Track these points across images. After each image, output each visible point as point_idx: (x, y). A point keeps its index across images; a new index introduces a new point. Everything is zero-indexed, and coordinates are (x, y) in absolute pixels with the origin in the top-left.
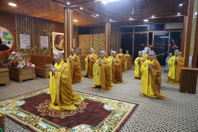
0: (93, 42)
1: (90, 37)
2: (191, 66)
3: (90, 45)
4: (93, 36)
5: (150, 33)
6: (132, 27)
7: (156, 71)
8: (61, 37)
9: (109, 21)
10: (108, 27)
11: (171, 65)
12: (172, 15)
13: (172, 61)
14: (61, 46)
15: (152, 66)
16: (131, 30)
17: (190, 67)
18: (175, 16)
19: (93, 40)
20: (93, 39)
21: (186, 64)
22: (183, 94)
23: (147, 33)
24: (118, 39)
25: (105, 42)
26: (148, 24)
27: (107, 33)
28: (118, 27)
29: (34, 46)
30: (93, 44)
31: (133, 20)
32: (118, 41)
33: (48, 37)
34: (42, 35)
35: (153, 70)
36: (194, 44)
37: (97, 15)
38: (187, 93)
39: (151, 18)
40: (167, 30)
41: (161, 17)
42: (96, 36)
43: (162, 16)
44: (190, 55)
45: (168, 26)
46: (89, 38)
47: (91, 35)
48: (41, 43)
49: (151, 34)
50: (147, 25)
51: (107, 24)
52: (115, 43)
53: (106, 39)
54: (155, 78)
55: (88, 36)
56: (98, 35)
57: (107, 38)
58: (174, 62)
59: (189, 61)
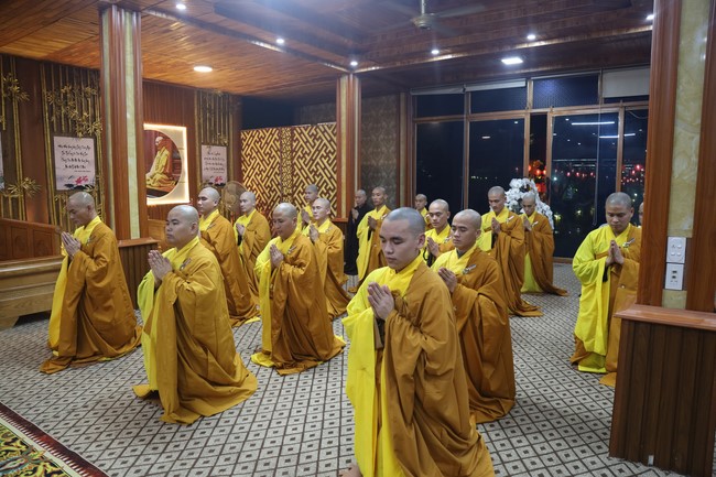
0: (292, 159)
1: (280, 138)
3: (281, 173)
4: (292, 133)
5: (534, 117)
6: (461, 91)
8: (159, 139)
9: (351, 69)
10: (348, 95)
11: (586, 277)
12: (621, 27)
13: (596, 257)
14: (158, 177)
16: (455, 103)
17: (674, 307)
18: (632, 31)
19: (292, 151)
20: (292, 145)
23: (525, 115)
24: (402, 147)
25: (338, 158)
26: (527, 77)
27: (344, 118)
29: (24, 180)
30: (292, 166)
31: (449, 57)
33: (92, 140)
34: (60, 134)
37: (280, 41)
38: (655, 464)
39: (525, 46)
40: (609, 101)
41: (569, 39)
42: (303, 133)
43: (574, 32)
45: (614, 85)
46: (278, 144)
47: (286, 131)
48: (59, 164)
49: (539, 122)
50: (523, 84)
51: (344, 81)
53: (339, 144)
55: (276, 136)
56: (313, 131)
57: (344, 142)
58: (603, 261)
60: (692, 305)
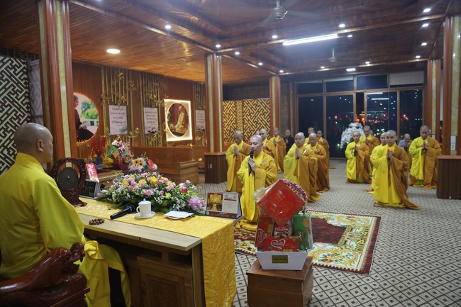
0: (243, 116)
1: (236, 106)
2: (456, 152)
3: (236, 123)
4: (243, 103)
5: (357, 94)
6: (321, 82)
7: (400, 161)
8: (180, 107)
9: (278, 73)
10: (275, 85)
11: (415, 154)
12: (404, 60)
13: (417, 147)
14: (181, 126)
15: (394, 155)
16: (318, 88)
17: (453, 154)
18: (409, 61)
19: (243, 112)
20: (243, 109)
21: (446, 150)
22: (446, 201)
23: (353, 93)
24: (291, 109)
25: (270, 116)
26: (354, 76)
27: (274, 96)
28: (291, 84)
29: (135, 129)
30: (243, 119)
31: (328, 69)
32: (291, 112)
33: (156, 109)
34: (146, 106)
35: (396, 160)
36: (457, 116)
37: (261, 64)
38: (452, 199)
39: (363, 66)
40: (392, 86)
41: (382, 64)
42: (250, 103)
43: (386, 61)
44: (452, 134)
45: (394, 80)
46: (234, 109)
47: (239, 103)
48: (146, 121)
49: (360, 96)
50: (351, 79)
51: (273, 79)
52: (287, 116)
53: (271, 110)
54: (400, 174)
55: (233, 105)
56: (255, 102)
57: (274, 107)
58: (421, 149)
59: (450, 144)
60: (458, 154)
